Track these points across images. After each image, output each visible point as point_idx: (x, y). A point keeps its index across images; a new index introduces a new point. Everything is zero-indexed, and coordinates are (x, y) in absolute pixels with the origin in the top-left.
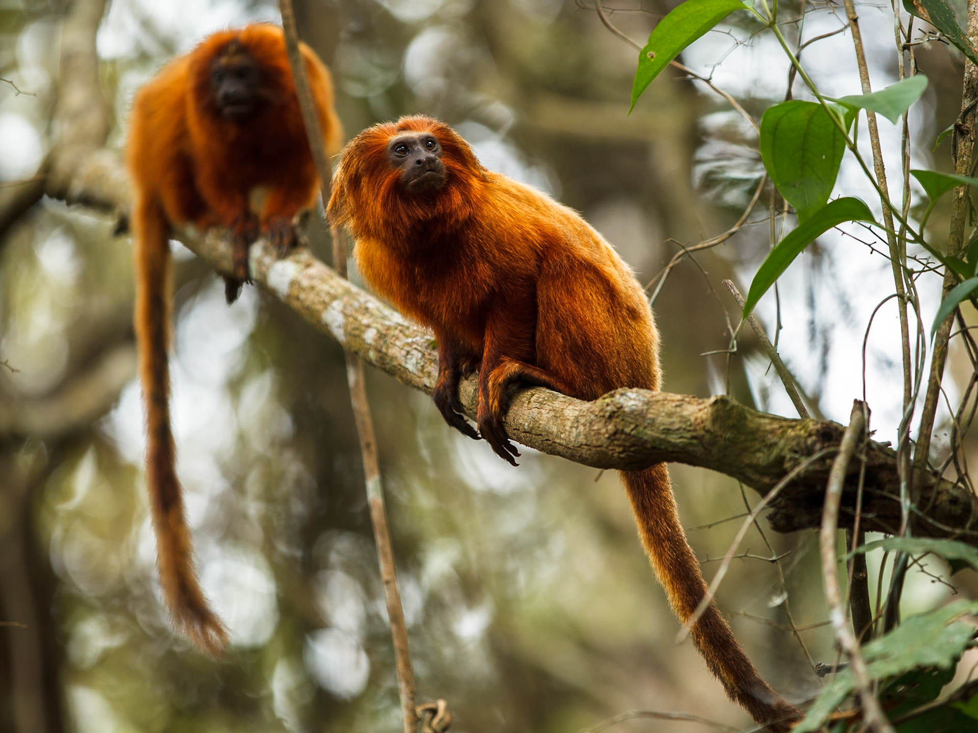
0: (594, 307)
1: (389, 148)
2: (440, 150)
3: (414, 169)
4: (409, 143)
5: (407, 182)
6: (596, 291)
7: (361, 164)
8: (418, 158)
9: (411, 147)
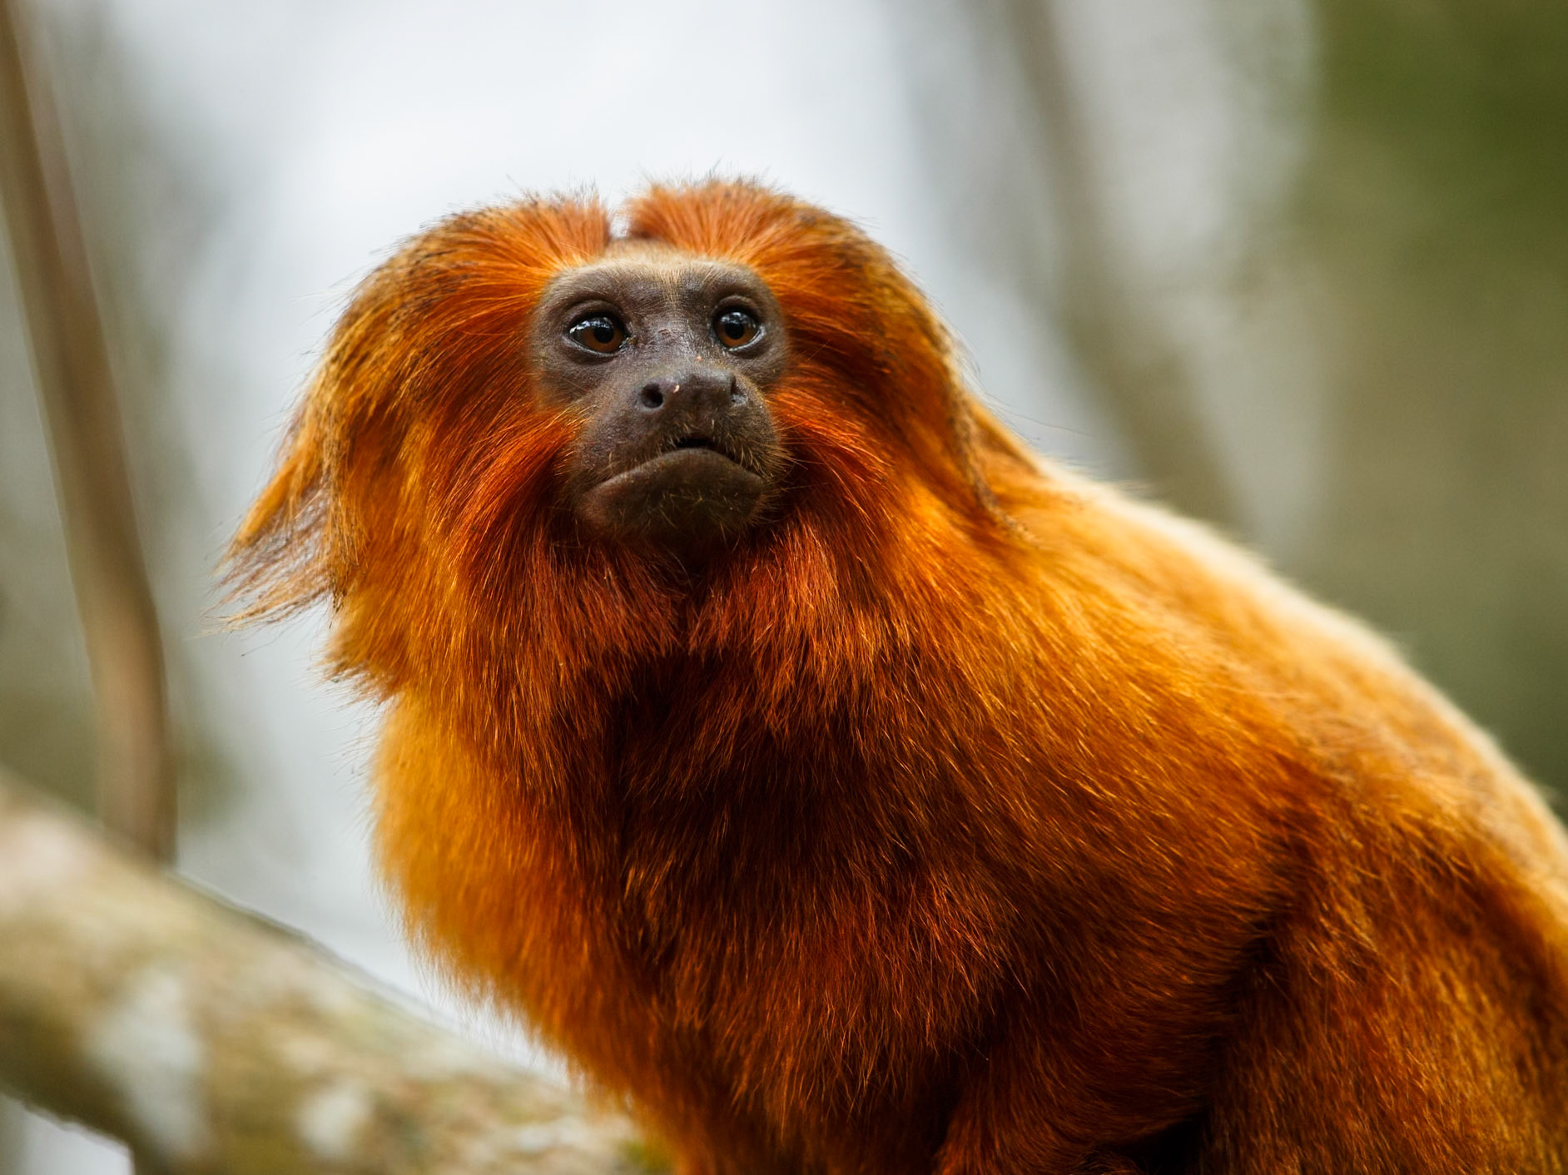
0: (1456, 1038)
1: (543, 311)
2: (778, 350)
3: (624, 423)
4: (634, 303)
5: (590, 480)
6: (1470, 970)
7: (413, 365)
8: (653, 378)
9: (640, 323)
